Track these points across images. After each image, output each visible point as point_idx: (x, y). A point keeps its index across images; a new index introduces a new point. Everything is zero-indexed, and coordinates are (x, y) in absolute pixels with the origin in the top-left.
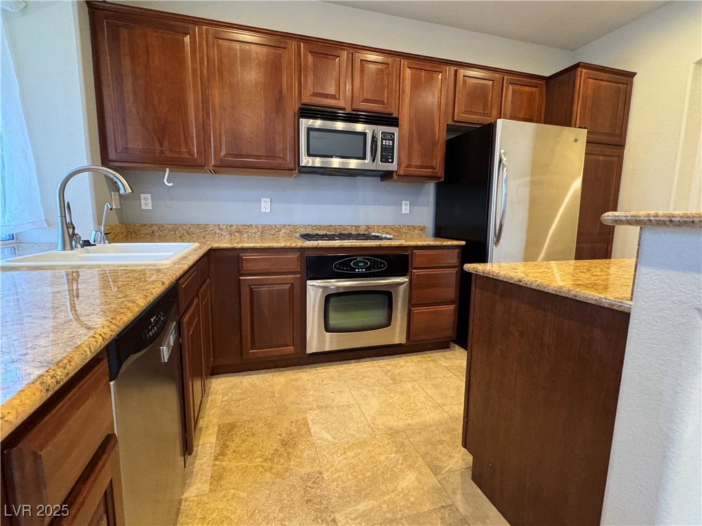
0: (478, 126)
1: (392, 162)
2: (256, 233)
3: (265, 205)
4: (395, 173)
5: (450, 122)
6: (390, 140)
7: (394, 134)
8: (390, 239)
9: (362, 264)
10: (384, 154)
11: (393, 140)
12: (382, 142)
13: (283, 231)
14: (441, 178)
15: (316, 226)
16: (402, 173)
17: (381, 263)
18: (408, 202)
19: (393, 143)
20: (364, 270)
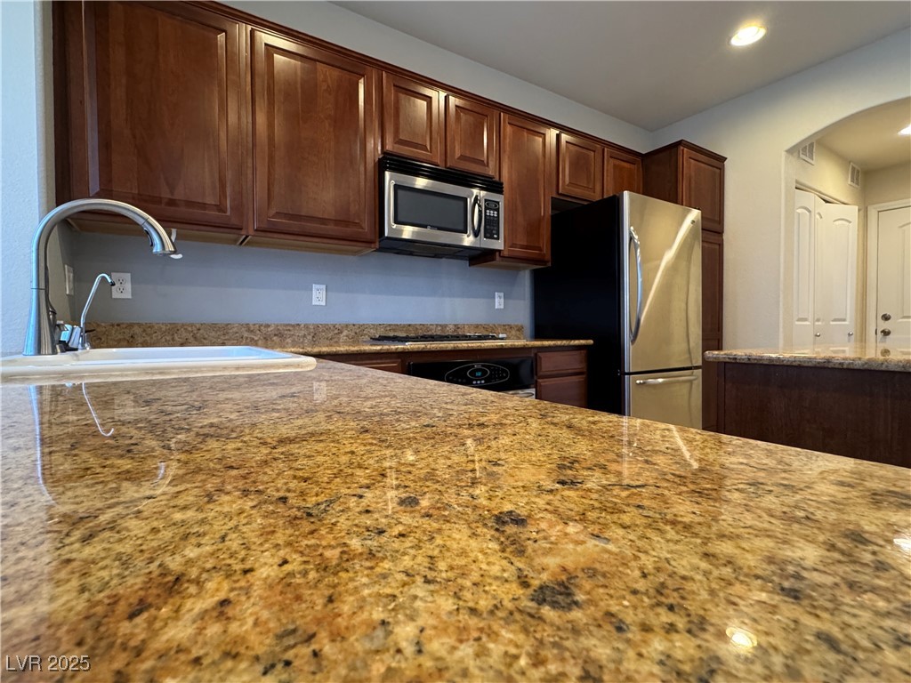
1: (498, 239)
2: (305, 336)
3: (319, 296)
4: (497, 253)
5: (555, 195)
6: (494, 210)
7: (498, 203)
8: (502, 339)
9: (479, 374)
10: (488, 227)
11: (498, 210)
12: (486, 212)
13: (345, 333)
14: (548, 262)
15: (390, 325)
16: (506, 254)
17: (504, 371)
18: (502, 294)
19: (498, 214)
20: (483, 382)
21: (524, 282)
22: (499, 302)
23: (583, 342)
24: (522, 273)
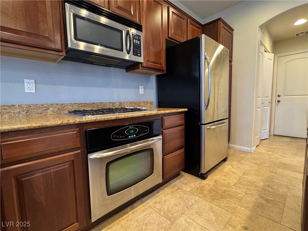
0: (178, 43)
1: (140, 56)
3: (29, 86)
4: (140, 65)
5: (167, 38)
6: (138, 40)
7: (140, 36)
8: (145, 110)
9: (132, 131)
10: (135, 49)
11: (140, 40)
12: (133, 41)
13: (51, 109)
14: (164, 71)
15: (81, 104)
16: (144, 65)
17: (146, 128)
18: (143, 87)
19: (140, 42)
20: (135, 136)
21: (153, 82)
22: (141, 91)
23: (183, 110)
24: (151, 77)
